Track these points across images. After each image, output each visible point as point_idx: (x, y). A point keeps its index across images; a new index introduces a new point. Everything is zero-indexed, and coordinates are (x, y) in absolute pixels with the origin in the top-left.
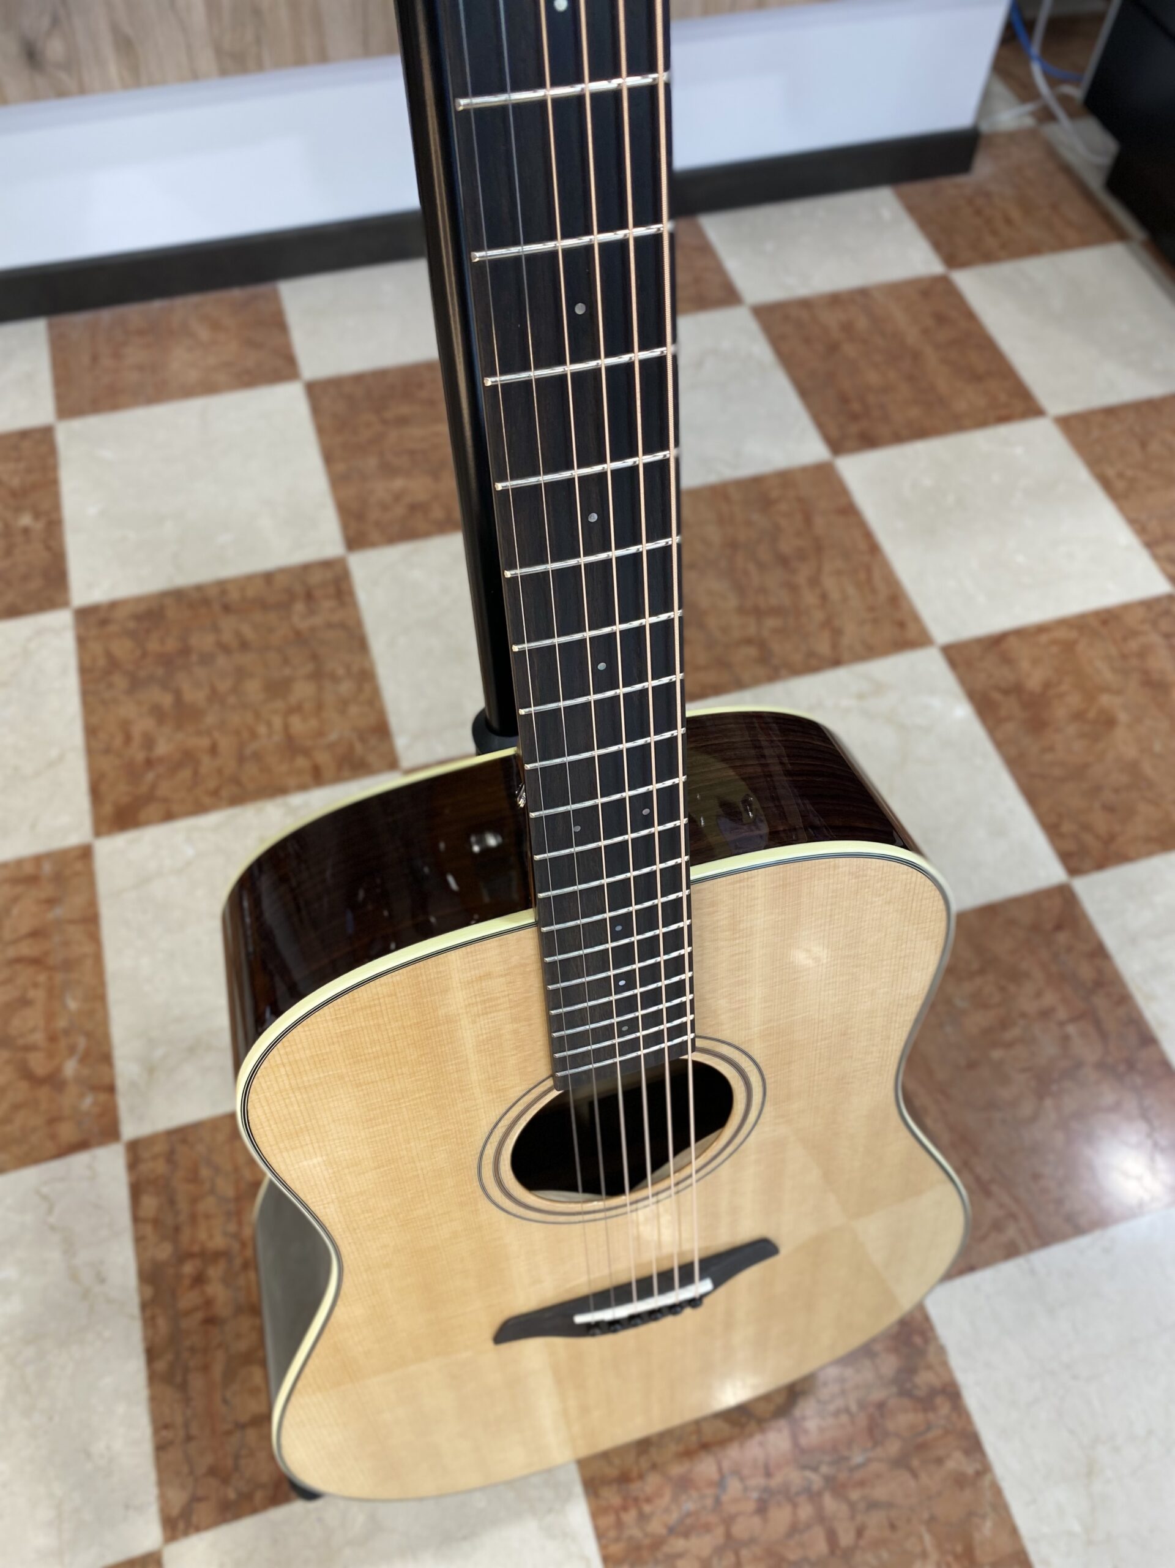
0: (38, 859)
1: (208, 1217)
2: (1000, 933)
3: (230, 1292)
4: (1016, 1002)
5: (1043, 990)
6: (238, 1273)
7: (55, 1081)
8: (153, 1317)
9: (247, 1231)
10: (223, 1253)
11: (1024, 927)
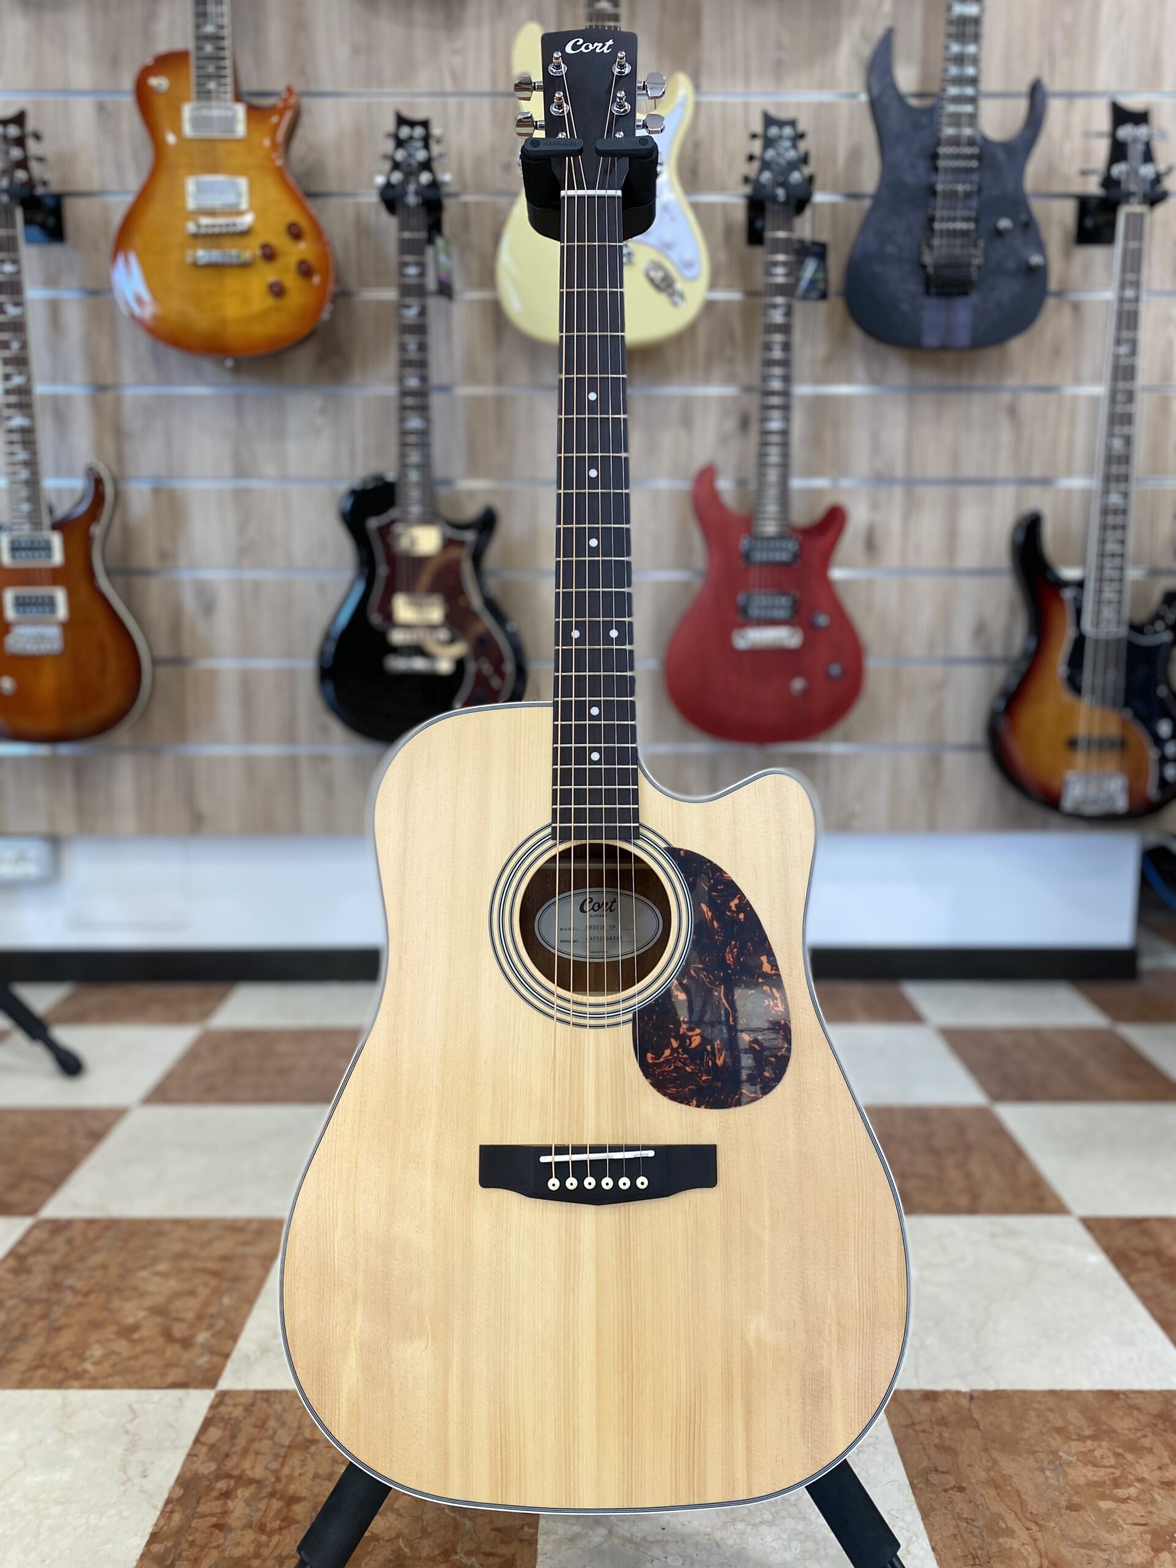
1: (257, 1453)
2: (1120, 1413)
3: (247, 1510)
4: (1135, 1469)
5: (1166, 1465)
6: (262, 1498)
7: (186, 1343)
8: (172, 1512)
9: (286, 1471)
10: (258, 1482)
11: (1149, 1414)
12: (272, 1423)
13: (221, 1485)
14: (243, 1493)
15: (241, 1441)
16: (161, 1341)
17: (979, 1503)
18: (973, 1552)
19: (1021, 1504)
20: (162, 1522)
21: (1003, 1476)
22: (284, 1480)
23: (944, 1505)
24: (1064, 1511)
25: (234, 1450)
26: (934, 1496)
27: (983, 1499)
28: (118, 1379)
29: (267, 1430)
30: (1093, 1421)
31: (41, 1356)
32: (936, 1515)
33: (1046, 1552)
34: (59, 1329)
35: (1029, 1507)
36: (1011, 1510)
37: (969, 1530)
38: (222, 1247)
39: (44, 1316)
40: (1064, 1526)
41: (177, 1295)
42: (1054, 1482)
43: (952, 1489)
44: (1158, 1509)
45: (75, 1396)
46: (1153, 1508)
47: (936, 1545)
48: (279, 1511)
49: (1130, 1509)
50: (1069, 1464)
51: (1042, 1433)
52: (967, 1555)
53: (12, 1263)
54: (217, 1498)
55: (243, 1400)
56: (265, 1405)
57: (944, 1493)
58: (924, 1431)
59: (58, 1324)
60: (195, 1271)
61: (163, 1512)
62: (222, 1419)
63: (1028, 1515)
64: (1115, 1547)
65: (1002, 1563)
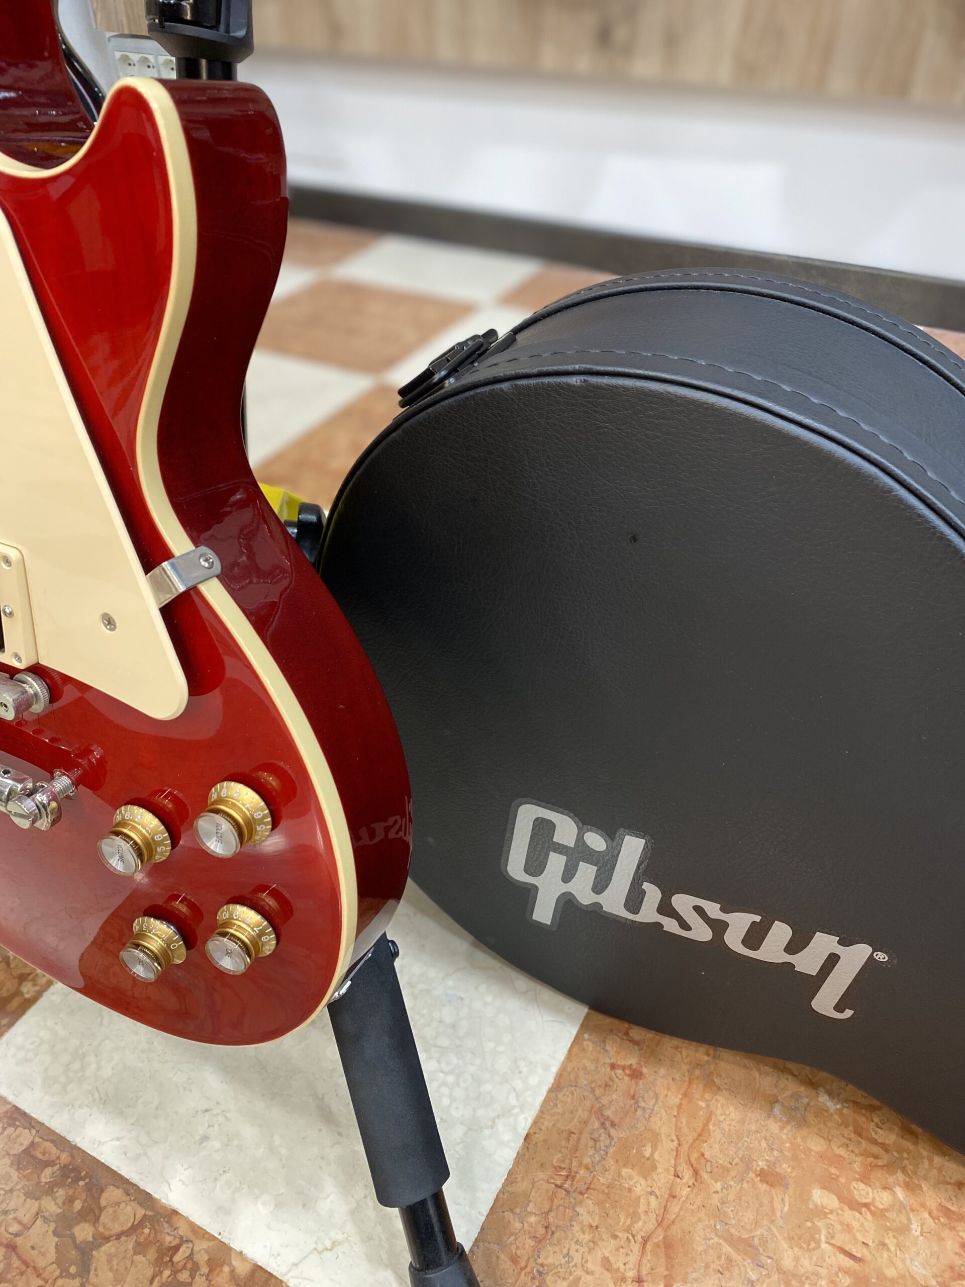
17: (642, 1104)
18: (574, 1169)
19: (700, 1135)
23: (593, 1085)
24: (751, 1175)
27: (654, 1101)
32: (573, 1094)
33: (673, 1222)
35: (705, 1145)
36: (677, 1136)
37: (596, 1135)
40: (731, 1197)
46: (895, 1241)
47: (535, 1133)
49: (855, 1224)
52: (562, 1169)
57: (608, 1069)
64: (779, 1270)
65: (600, 1204)
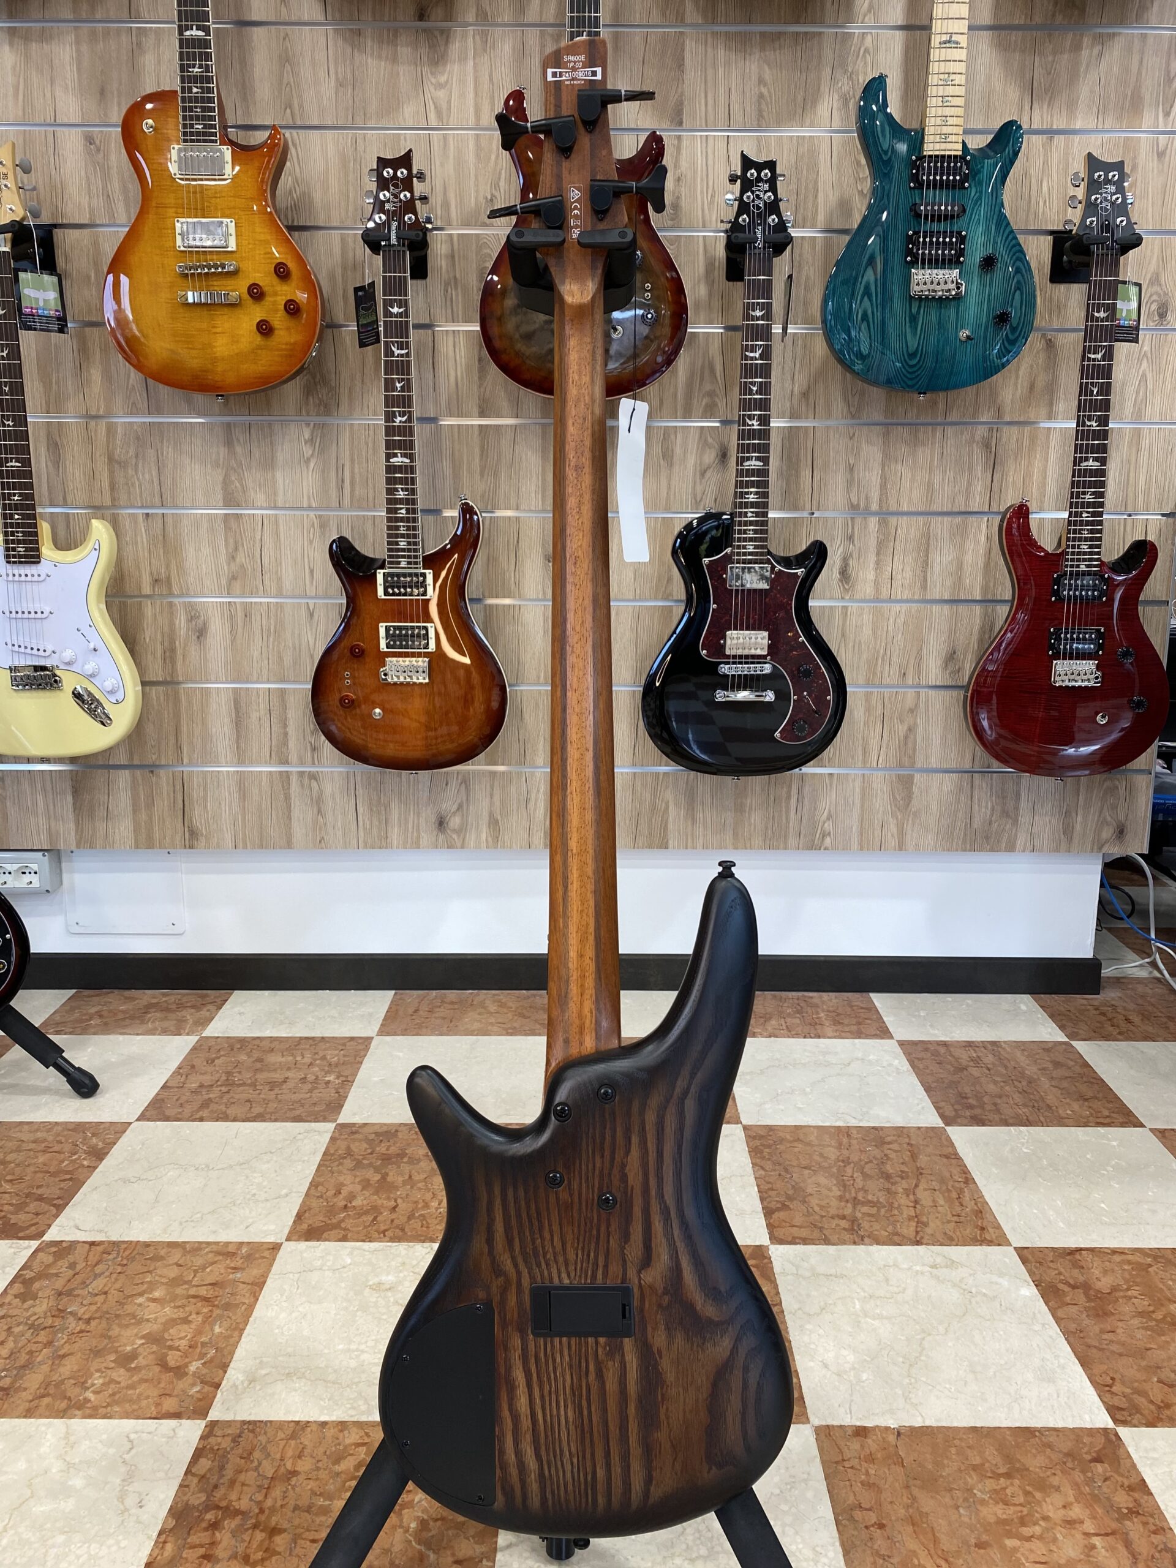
0: (241, 1244)
1: (243, 1484)
2: (1034, 1451)
3: (233, 1542)
4: (1041, 1507)
5: (1071, 1504)
6: (247, 1530)
7: (179, 1372)
8: (165, 1542)
9: (269, 1503)
10: (243, 1513)
11: (1060, 1452)
12: (257, 1454)
13: (210, 1516)
14: (230, 1524)
15: (229, 1473)
16: (157, 1369)
17: (896, 1539)
19: (935, 1541)
20: (157, 1551)
21: (921, 1514)
22: (267, 1512)
23: (864, 1542)
24: (972, 1548)
25: (221, 1481)
26: (856, 1533)
27: (900, 1536)
28: (117, 1409)
29: (252, 1461)
30: (1008, 1459)
31: (46, 1384)
32: (856, 1552)
34: (64, 1356)
35: (941, 1544)
36: (925, 1548)
38: (214, 1273)
39: (50, 1343)
41: (172, 1322)
42: (966, 1519)
43: (873, 1526)
44: (1059, 1548)
45: (79, 1425)
46: (1055, 1547)
48: (262, 1541)
49: (1033, 1548)
50: (983, 1502)
51: (960, 1471)
53: (18, 1288)
54: (206, 1529)
55: (230, 1432)
56: (251, 1435)
57: (865, 1530)
58: (852, 1467)
59: (61, 1353)
60: (189, 1297)
61: (156, 1542)
62: (212, 1449)
63: (940, 1552)
